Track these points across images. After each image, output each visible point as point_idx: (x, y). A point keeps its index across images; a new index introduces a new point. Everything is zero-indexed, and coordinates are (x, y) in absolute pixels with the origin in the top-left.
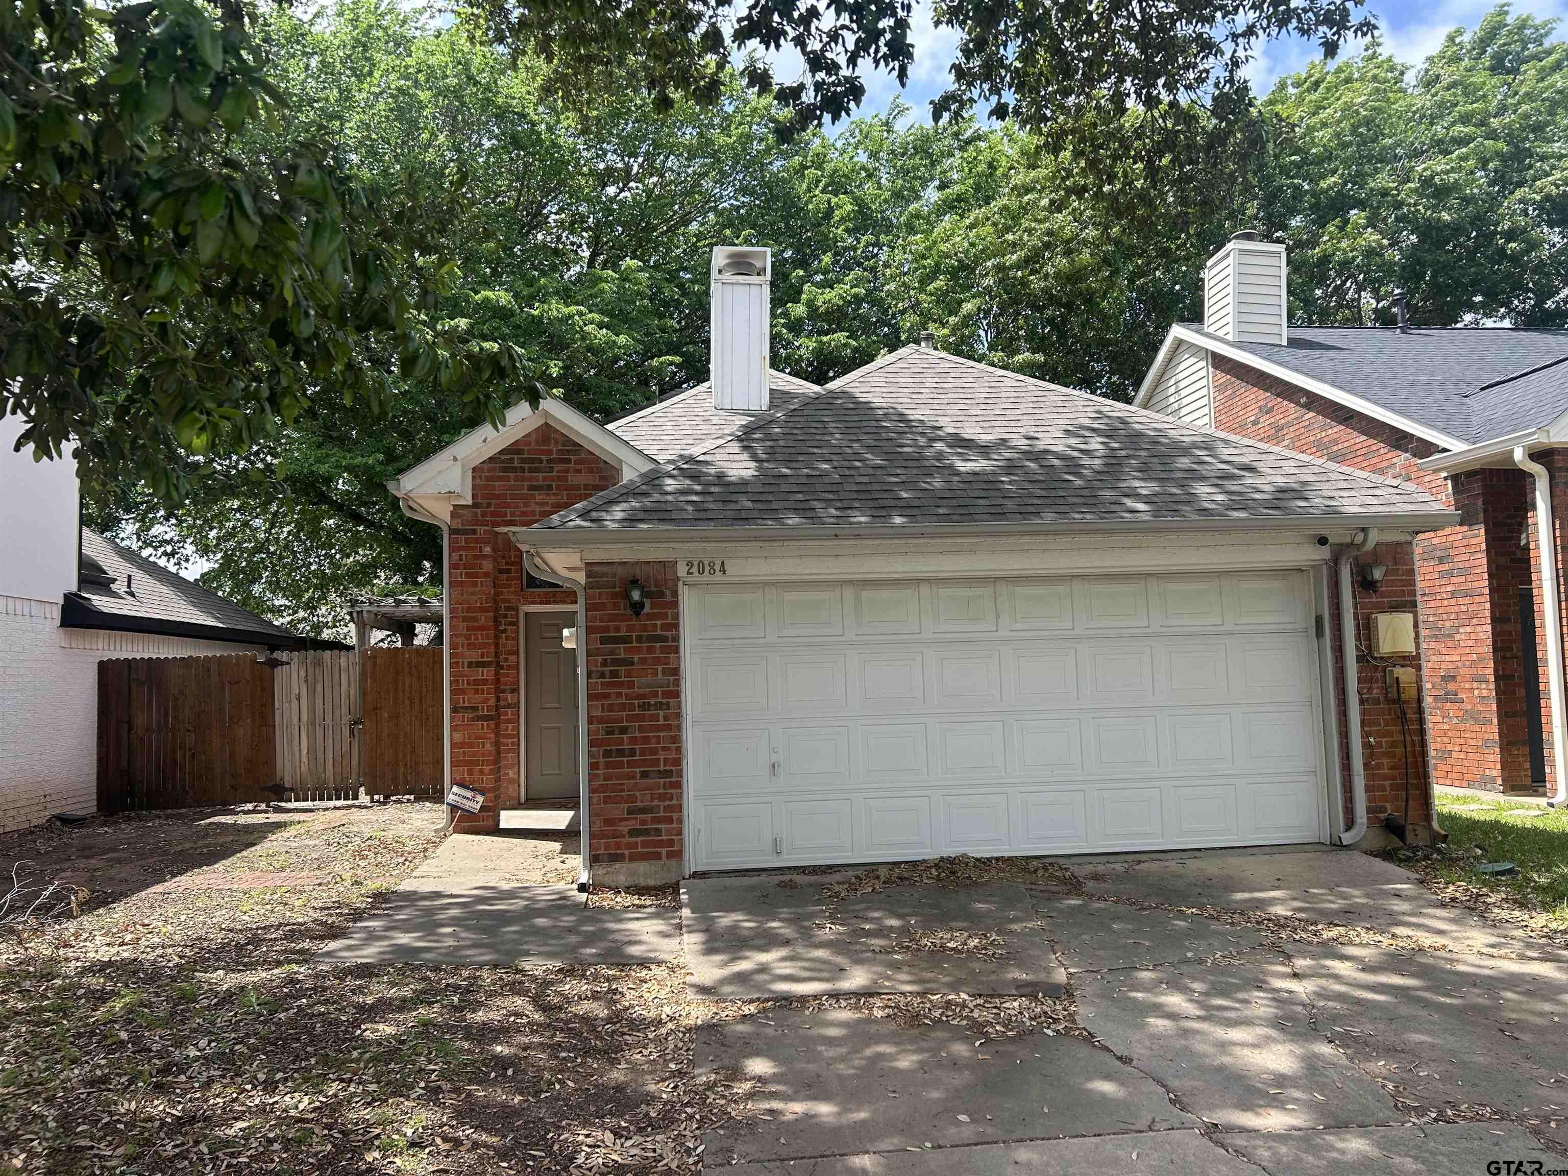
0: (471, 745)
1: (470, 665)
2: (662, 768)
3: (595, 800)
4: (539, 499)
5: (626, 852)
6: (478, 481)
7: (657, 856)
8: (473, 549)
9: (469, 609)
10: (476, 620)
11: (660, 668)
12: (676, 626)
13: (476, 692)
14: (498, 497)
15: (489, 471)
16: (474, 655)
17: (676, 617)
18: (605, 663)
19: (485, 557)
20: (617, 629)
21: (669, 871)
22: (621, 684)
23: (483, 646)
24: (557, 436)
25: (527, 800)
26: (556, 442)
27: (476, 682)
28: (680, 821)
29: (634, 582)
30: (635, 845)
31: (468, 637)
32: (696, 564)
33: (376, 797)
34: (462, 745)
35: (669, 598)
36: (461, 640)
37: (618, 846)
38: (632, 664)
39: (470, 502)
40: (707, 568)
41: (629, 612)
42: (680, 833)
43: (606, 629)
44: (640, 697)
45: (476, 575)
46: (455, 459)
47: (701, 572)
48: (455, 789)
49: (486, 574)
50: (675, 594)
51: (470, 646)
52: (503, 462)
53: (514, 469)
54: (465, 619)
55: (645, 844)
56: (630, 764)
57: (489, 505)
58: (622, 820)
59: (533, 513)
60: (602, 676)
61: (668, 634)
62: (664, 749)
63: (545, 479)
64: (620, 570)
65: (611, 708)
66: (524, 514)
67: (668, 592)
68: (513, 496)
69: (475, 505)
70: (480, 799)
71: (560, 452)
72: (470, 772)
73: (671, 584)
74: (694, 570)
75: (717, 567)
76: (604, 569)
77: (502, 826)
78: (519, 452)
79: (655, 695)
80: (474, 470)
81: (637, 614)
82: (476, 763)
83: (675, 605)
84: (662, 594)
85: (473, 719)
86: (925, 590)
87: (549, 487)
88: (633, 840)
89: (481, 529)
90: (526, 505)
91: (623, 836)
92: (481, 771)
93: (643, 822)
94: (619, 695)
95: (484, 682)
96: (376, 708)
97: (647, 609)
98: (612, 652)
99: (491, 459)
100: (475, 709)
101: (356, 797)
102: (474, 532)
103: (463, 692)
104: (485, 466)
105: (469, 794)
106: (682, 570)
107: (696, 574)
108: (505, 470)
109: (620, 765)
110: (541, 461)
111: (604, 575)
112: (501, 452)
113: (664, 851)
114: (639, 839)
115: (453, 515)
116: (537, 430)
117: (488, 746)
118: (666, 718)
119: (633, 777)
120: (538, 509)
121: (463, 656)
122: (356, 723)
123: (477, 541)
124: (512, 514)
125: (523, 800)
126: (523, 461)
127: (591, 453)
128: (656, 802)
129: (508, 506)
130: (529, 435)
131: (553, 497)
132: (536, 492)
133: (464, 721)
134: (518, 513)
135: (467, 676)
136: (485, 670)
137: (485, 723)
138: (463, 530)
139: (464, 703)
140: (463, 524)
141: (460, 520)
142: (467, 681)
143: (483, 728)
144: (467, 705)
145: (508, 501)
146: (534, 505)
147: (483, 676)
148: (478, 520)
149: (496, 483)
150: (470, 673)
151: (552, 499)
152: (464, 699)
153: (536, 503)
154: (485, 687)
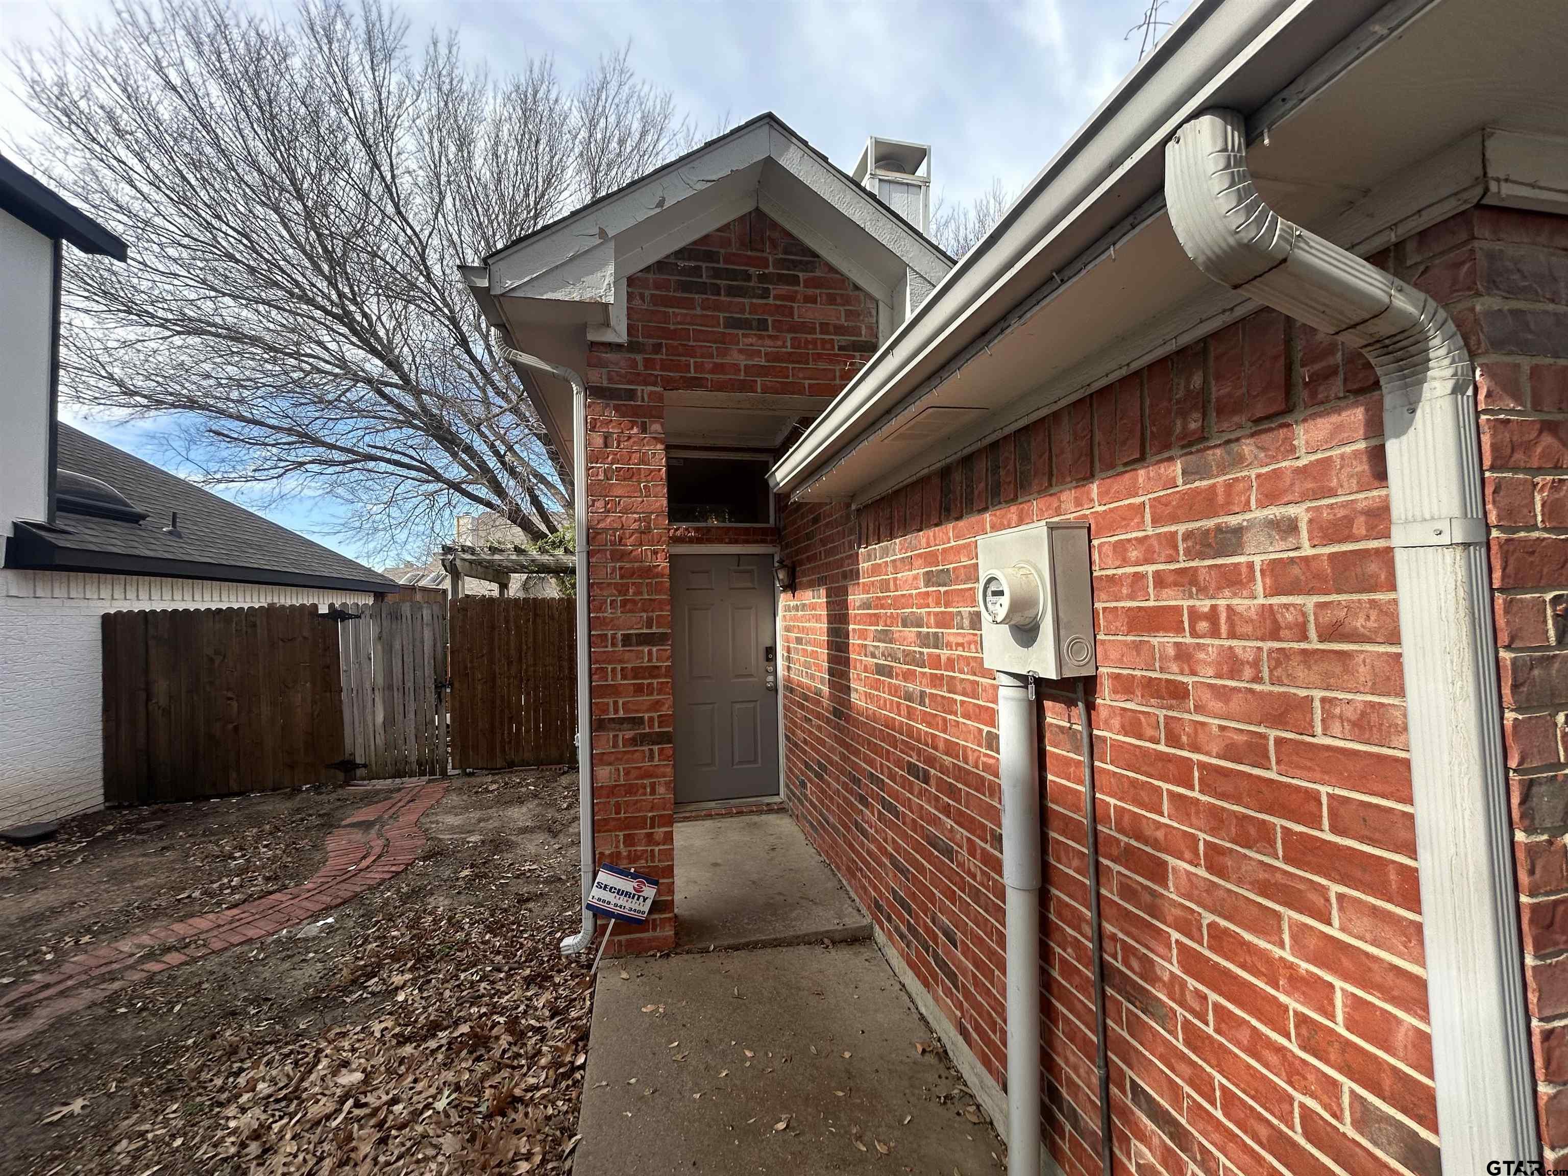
0: (630, 790)
1: (627, 640)
4: (744, 342)
6: (637, 302)
9: (622, 538)
13: (639, 689)
14: (673, 335)
15: (657, 286)
16: (635, 625)
23: (651, 605)
24: (776, 235)
26: (774, 245)
27: (637, 672)
31: (622, 589)
34: (612, 790)
36: (609, 595)
39: (623, 339)
45: (636, 476)
46: (603, 235)
48: (603, 877)
49: (653, 476)
51: (629, 606)
52: (685, 271)
53: (702, 288)
57: (657, 348)
59: (735, 368)
63: (754, 309)
66: (719, 368)
68: (698, 335)
69: (633, 346)
70: (650, 892)
71: (779, 263)
72: (629, 840)
78: (710, 256)
80: (630, 280)
82: (641, 823)
85: (633, 741)
89: (644, 392)
90: (723, 353)
92: (650, 839)
95: (653, 671)
99: (661, 266)
100: (637, 722)
102: (631, 395)
103: (615, 691)
104: (651, 276)
105: (629, 885)
108: (685, 287)
110: (748, 277)
112: (680, 253)
115: (592, 362)
116: (742, 219)
117: (661, 790)
121: (612, 626)
124: (699, 367)
126: (717, 273)
127: (832, 269)
129: (690, 352)
130: (728, 225)
131: (768, 342)
132: (740, 332)
133: (615, 745)
134: (709, 366)
135: (620, 661)
136: (654, 649)
137: (656, 748)
138: (610, 389)
139: (616, 711)
140: (610, 380)
141: (604, 370)
142: (622, 669)
143: (652, 758)
144: (621, 714)
145: (691, 343)
146: (735, 354)
147: (650, 660)
148: (639, 374)
149: (671, 310)
150: (627, 656)
151: (767, 346)
152: (616, 703)
153: (741, 351)
154: (655, 681)
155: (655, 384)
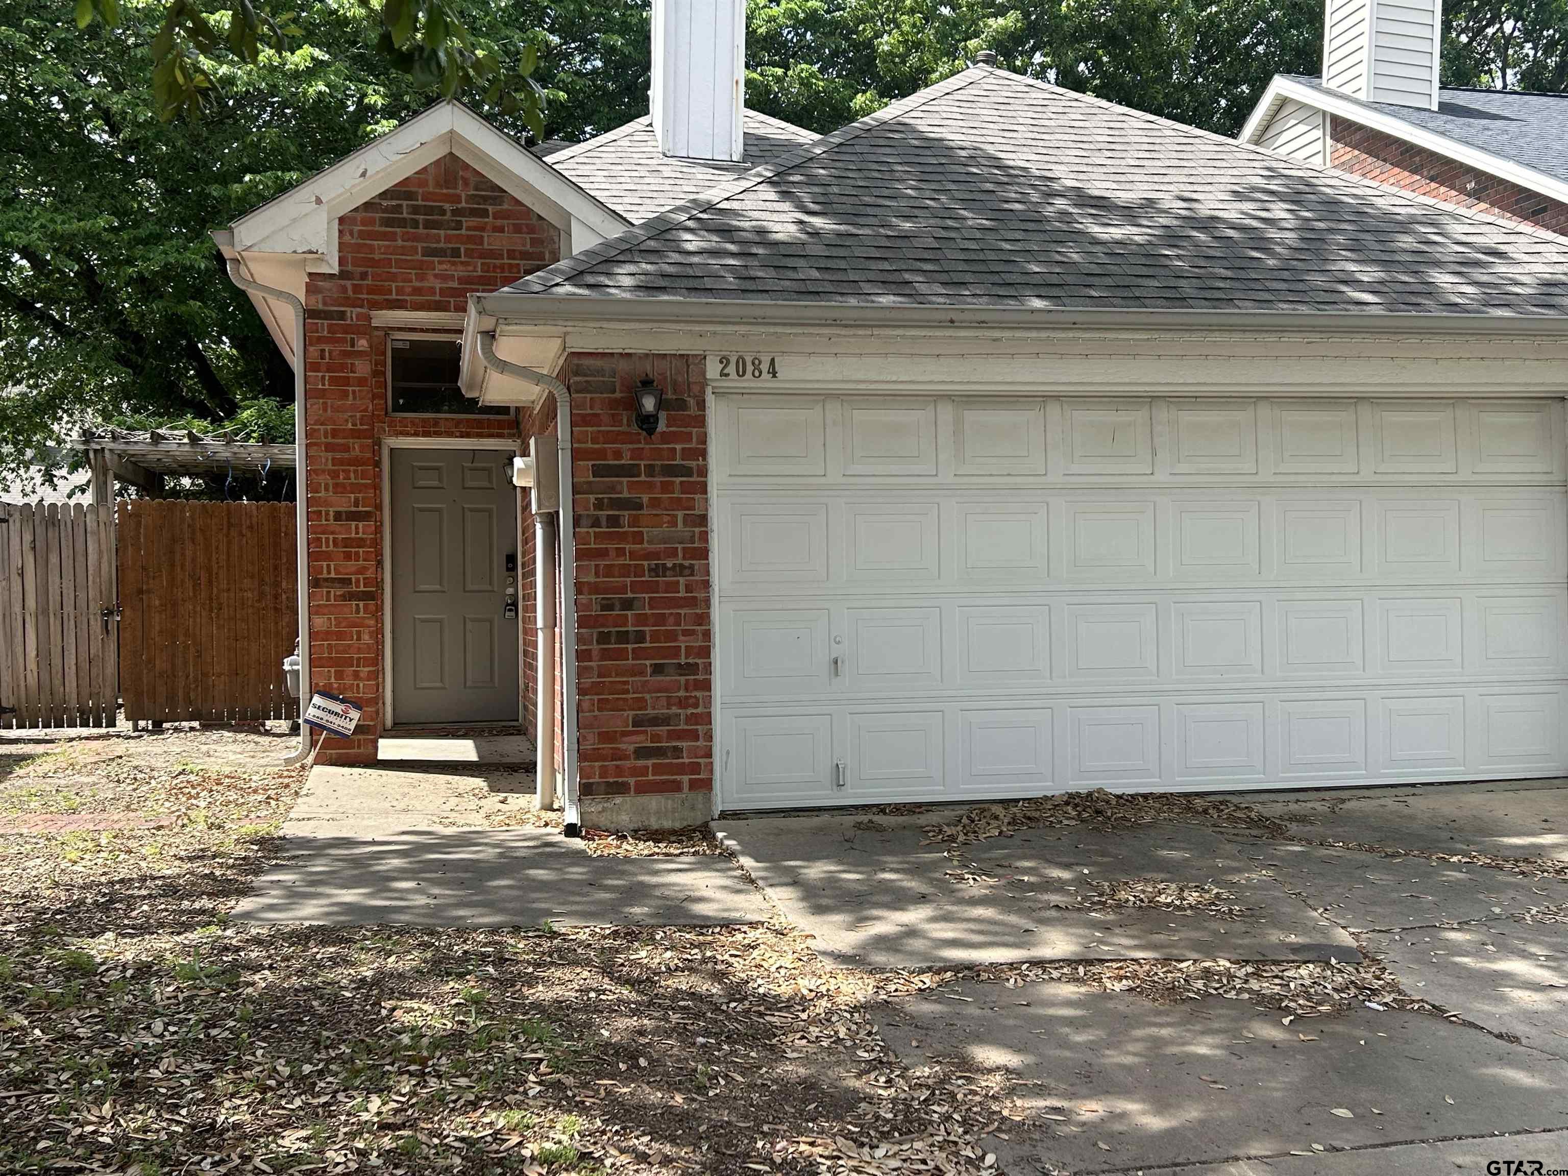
0: (340, 636)
1: (338, 516)
2: (683, 661)
3: (586, 705)
4: (439, 268)
5: (632, 781)
6: (347, 238)
7: (676, 787)
8: (343, 340)
9: (335, 433)
10: (346, 449)
11: (680, 514)
12: (703, 453)
13: (348, 557)
14: (378, 264)
15: (363, 223)
16: (344, 504)
17: (703, 440)
18: (599, 505)
19: (360, 354)
20: (618, 455)
21: (693, 808)
22: (622, 537)
23: (355, 488)
24: (468, 175)
25: (395, 724)
26: (466, 183)
27: (347, 543)
28: (709, 737)
29: (647, 384)
30: (644, 771)
31: (334, 475)
32: (733, 360)
33: (142, 723)
34: (327, 635)
35: (693, 411)
36: (324, 479)
37: (619, 771)
38: (640, 507)
39: (335, 269)
40: (750, 368)
41: (635, 429)
42: (709, 755)
43: (601, 454)
44: (648, 556)
45: (346, 381)
46: (319, 201)
47: (741, 374)
48: (317, 699)
49: (362, 382)
50: (702, 405)
51: (339, 488)
52: (386, 210)
53: (402, 223)
54: (329, 448)
55: (657, 769)
56: (637, 654)
57: (364, 276)
58: (625, 734)
59: (432, 291)
60: (596, 523)
61: (693, 464)
62: (686, 633)
63: (448, 239)
64: (623, 366)
65: (609, 571)
66: (417, 291)
67: (692, 402)
68: (400, 264)
69: (343, 275)
70: (355, 715)
71: (470, 198)
72: (339, 676)
73: (696, 389)
74: (731, 369)
75: (765, 367)
76: (599, 363)
77: (380, 756)
78: (410, 196)
79: (673, 553)
80: (342, 220)
81: (651, 431)
82: (349, 662)
83: (701, 421)
84: (682, 405)
85: (344, 597)
86: (1054, 410)
87: (456, 253)
88: (641, 763)
89: (353, 313)
90: (421, 278)
91: (626, 758)
92: (356, 675)
93: (655, 738)
94: (621, 552)
95: (360, 543)
96: (140, 592)
97: (662, 427)
98: (612, 489)
99: (368, 206)
100: (346, 582)
101: (112, 723)
102: (342, 315)
103: (328, 556)
104: (359, 216)
105: (338, 707)
106: (713, 369)
107: (733, 375)
108: (388, 222)
109: (620, 655)
110: (443, 212)
111: (600, 372)
112: (384, 195)
113: (685, 779)
114: (650, 762)
115: (311, 289)
116: (438, 161)
117: (366, 637)
118: (688, 589)
119: (642, 673)
120: (438, 285)
121: (327, 503)
122: (111, 613)
123: (347, 330)
124: (400, 291)
125: (389, 722)
126: (415, 210)
127: (518, 202)
128: (675, 710)
129: (393, 278)
130: (424, 170)
131: (461, 268)
132: (436, 259)
133: (328, 600)
134: (408, 290)
135: (332, 533)
136: (361, 525)
137: (361, 604)
138: (325, 312)
139: (329, 572)
140: (325, 304)
141: (320, 296)
142: (335, 540)
143: (358, 612)
144: (333, 575)
145: (394, 270)
146: (432, 278)
147: (357, 533)
148: (348, 298)
149: (376, 243)
150: (338, 529)
151: (460, 272)
152: (328, 566)
153: (436, 276)
154: (361, 550)
155: (362, 307)
